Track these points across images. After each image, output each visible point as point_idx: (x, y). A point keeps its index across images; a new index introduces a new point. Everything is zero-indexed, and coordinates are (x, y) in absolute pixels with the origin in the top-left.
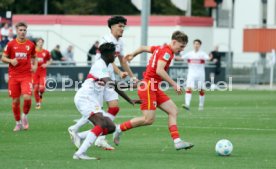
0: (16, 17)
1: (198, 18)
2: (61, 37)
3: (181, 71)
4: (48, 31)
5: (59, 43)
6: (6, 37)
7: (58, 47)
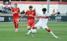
0: (12, 2)
1: (63, 2)
2: (25, 7)
3: (59, 17)
4: (21, 6)
5: (24, 9)
6: (9, 7)
7: (24, 10)
